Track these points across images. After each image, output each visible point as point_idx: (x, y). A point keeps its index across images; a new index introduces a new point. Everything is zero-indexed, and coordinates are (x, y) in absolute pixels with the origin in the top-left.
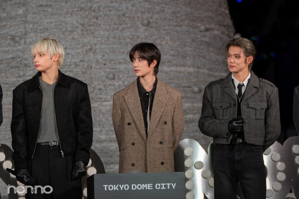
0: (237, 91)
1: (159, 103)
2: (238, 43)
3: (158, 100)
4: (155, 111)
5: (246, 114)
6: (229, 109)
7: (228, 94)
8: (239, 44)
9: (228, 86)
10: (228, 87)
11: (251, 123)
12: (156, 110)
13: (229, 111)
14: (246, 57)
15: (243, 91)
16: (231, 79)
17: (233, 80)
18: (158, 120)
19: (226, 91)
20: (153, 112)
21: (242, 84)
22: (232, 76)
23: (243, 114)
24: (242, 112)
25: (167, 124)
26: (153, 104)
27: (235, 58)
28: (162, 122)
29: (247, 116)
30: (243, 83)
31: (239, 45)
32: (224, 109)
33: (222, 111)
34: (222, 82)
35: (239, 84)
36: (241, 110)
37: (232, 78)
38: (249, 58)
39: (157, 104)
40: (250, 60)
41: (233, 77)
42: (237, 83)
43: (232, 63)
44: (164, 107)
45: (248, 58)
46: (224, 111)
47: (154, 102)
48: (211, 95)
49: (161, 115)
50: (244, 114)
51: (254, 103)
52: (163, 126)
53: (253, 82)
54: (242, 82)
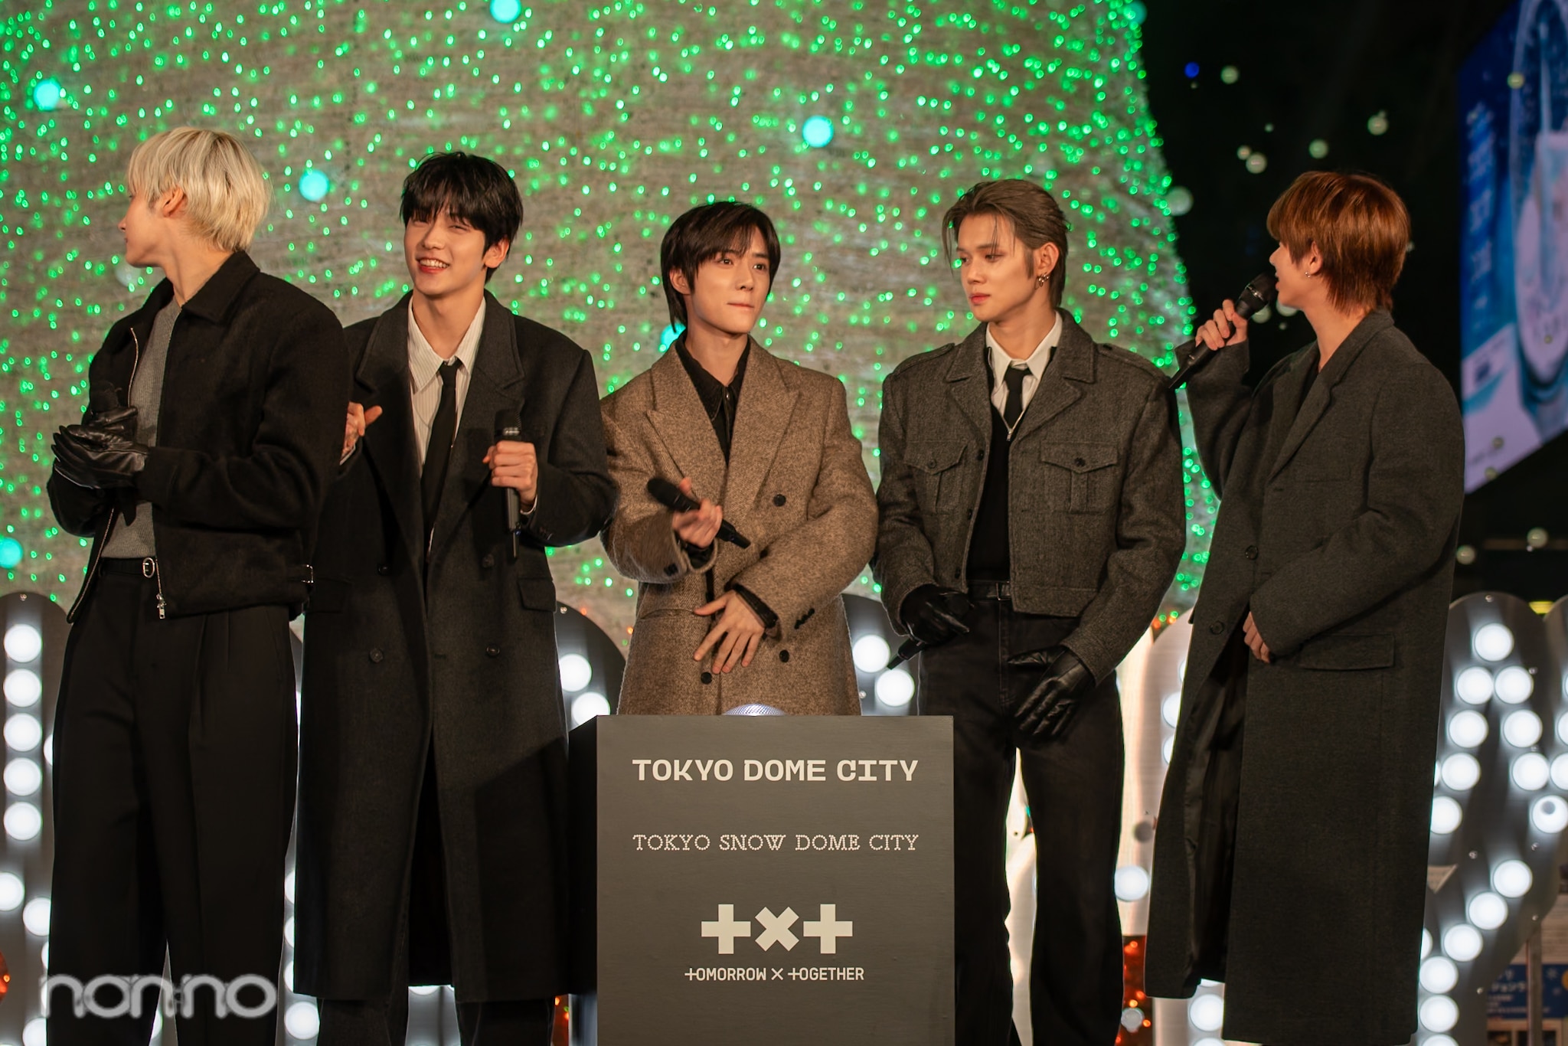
0: (1000, 398)
1: (758, 425)
2: (986, 200)
3: (752, 414)
4: (744, 454)
5: (1029, 490)
6: (959, 470)
7: (962, 411)
8: (988, 202)
9: (964, 377)
10: (965, 379)
11: (1044, 528)
12: (746, 451)
13: (959, 478)
14: (1029, 250)
15: (1027, 396)
16: (980, 350)
17: (987, 352)
18: (757, 489)
19: (957, 398)
20: (735, 459)
21: (1023, 368)
22: (989, 335)
23: (1016, 491)
24: (1010, 482)
25: (787, 504)
26: (736, 428)
27: (984, 262)
28: (768, 499)
29: (1032, 496)
30: (1026, 364)
31: (991, 205)
32: (942, 472)
33: (937, 478)
34: (949, 358)
35: (1010, 369)
36: (1010, 473)
37: (985, 345)
38: (1044, 252)
39: (751, 429)
40: (1047, 261)
41: (991, 341)
42: (1001, 363)
43: (976, 282)
44: (778, 441)
45: (1036, 253)
46: (944, 479)
47: (736, 423)
48: (901, 414)
49: (764, 472)
50: (1021, 492)
51: (1062, 446)
52: (773, 515)
53: (1069, 361)
54: (1023, 362)
